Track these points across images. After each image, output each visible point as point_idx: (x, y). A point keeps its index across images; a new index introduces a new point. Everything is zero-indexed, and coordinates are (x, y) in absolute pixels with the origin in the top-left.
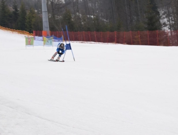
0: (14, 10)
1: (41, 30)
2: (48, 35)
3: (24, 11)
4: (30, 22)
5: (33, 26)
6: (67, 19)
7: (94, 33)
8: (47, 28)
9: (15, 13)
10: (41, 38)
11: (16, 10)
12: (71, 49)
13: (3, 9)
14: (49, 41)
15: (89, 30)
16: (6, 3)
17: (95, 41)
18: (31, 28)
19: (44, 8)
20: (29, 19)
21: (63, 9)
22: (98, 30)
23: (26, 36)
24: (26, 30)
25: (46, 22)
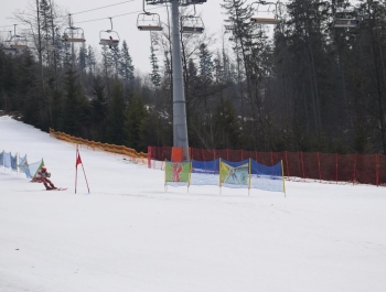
2: (185, 158)
3: (119, 101)
4: (134, 126)
5: (141, 136)
9: (98, 105)
11: (100, 98)
13: (70, 96)
20: (133, 118)
25: (182, 125)
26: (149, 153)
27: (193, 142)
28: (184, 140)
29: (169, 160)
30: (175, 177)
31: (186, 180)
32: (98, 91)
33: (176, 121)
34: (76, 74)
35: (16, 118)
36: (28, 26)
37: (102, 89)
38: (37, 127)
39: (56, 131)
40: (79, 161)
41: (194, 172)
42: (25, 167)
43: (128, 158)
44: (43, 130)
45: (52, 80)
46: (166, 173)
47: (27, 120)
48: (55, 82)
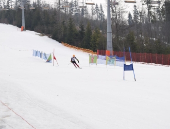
0: (80, 29)
1: (105, 49)
2: (111, 55)
3: (89, 31)
4: (94, 41)
5: (97, 46)
6: (130, 40)
7: (156, 55)
8: (111, 48)
9: (82, 33)
10: (104, 57)
11: (83, 29)
12: (133, 70)
13: (70, 28)
14: (111, 61)
15: (150, 51)
16: (73, 22)
17: (156, 63)
18: (96, 47)
19: (109, 29)
20: (94, 38)
21: (127, 31)
22: (159, 53)
23: (91, 54)
24: (90, 49)
25: (110, 42)
26: (98, 53)
32: (82, 27)
33: (108, 40)
34: (73, 20)
35: (49, 37)
39: (64, 43)
44: (59, 42)
45: (64, 22)
48: (65, 23)
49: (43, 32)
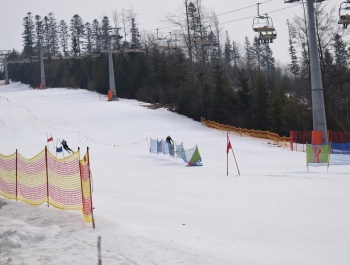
3: (263, 91)
4: (276, 113)
5: (284, 122)
9: (244, 95)
13: (218, 88)
20: (276, 106)
25: (320, 111)
26: (291, 137)
27: (331, 125)
28: (323, 124)
29: (310, 142)
30: (316, 158)
31: (325, 161)
32: (243, 83)
33: (315, 107)
34: (223, 69)
35: (170, 110)
36: (179, 28)
37: (246, 81)
38: (190, 117)
39: (207, 119)
40: (229, 146)
41: (333, 153)
42: (182, 153)
43: (272, 142)
44: (195, 119)
45: (201, 75)
46: (308, 155)
47: (181, 111)
48: (204, 76)
49: (155, 100)
